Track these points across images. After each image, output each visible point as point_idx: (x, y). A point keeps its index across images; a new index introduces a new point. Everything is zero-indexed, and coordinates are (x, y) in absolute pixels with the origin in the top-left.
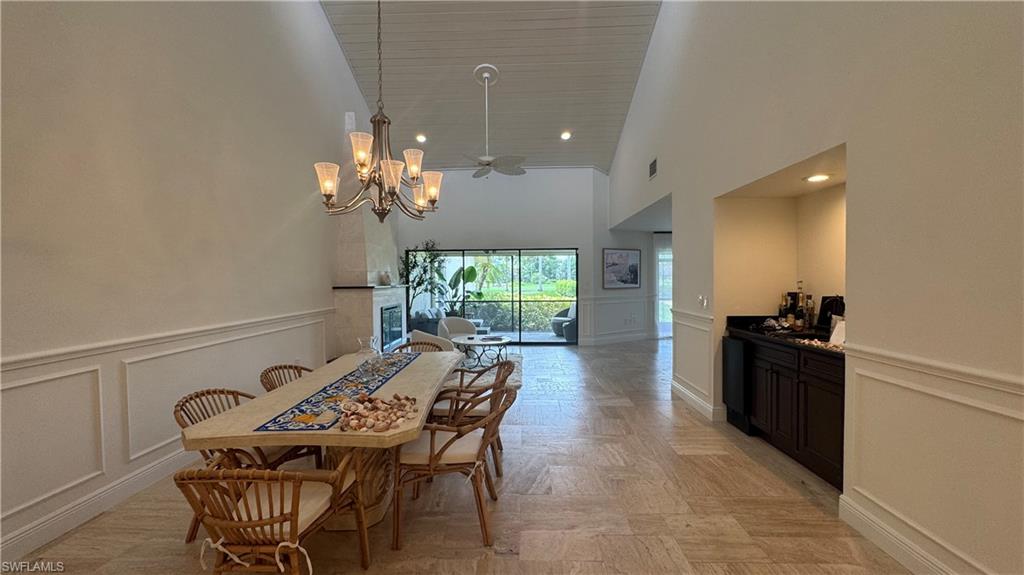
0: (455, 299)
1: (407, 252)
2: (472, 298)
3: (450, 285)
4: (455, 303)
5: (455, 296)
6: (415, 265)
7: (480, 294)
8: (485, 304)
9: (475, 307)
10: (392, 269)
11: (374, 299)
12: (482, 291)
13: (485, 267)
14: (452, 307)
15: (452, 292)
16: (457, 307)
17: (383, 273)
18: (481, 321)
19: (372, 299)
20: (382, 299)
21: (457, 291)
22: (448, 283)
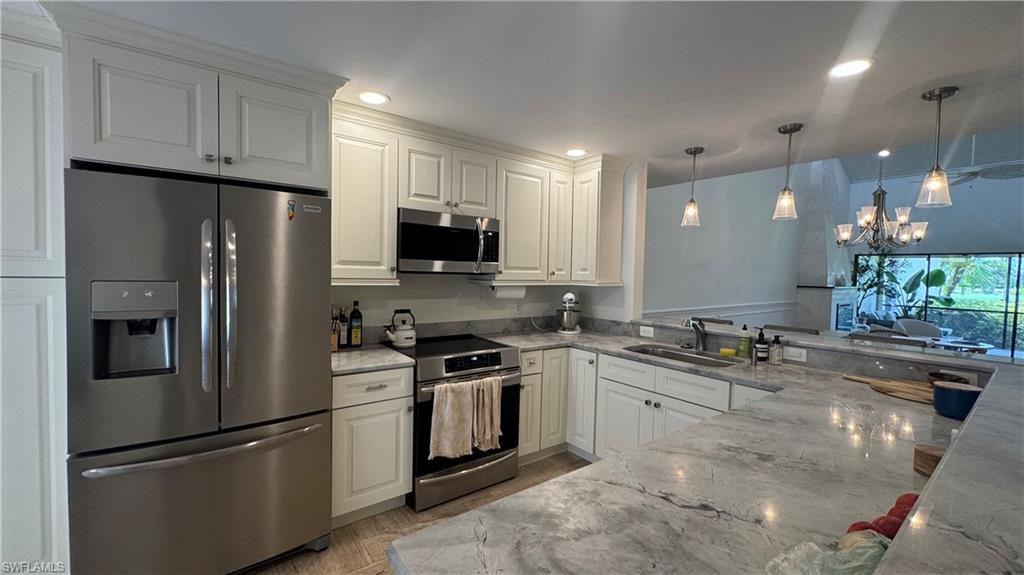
0: (911, 304)
1: (857, 257)
2: (936, 304)
3: (904, 288)
4: (910, 308)
5: (911, 300)
6: (867, 268)
7: (949, 301)
8: (956, 312)
9: (940, 314)
10: (845, 272)
11: (833, 296)
12: (953, 296)
13: (959, 269)
14: (905, 312)
15: (906, 296)
16: (913, 312)
17: (839, 277)
18: (950, 331)
19: (831, 296)
20: (838, 297)
21: (914, 295)
22: (902, 286)
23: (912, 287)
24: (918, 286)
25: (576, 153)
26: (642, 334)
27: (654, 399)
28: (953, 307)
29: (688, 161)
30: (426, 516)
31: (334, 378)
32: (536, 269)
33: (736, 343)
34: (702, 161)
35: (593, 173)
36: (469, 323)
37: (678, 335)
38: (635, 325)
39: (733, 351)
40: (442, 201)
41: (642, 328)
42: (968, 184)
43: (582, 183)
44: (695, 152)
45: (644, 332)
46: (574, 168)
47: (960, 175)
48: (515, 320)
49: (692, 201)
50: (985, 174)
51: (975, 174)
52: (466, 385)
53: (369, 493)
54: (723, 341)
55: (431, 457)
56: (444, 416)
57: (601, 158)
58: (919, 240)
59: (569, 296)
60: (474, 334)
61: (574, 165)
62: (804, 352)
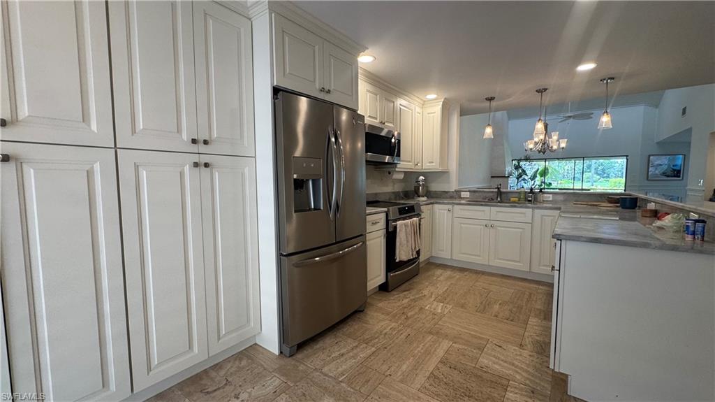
22: (529, 177)
23: (533, 178)
24: (536, 177)
25: (432, 96)
26: (462, 196)
27: (490, 223)
28: (551, 187)
29: (487, 103)
30: (394, 293)
31: (367, 217)
32: (409, 162)
33: (517, 195)
34: (494, 103)
35: (437, 109)
36: (376, 194)
37: (485, 195)
38: (459, 192)
39: (517, 199)
40: (378, 121)
41: (462, 193)
42: (567, 121)
43: (429, 113)
44: (491, 99)
45: (464, 195)
46: (423, 105)
47: (564, 117)
48: (393, 193)
49: (489, 125)
50: (574, 117)
51: (570, 117)
52: (408, 221)
53: (375, 280)
54: (510, 195)
55: (397, 261)
56: (401, 238)
57: (443, 100)
58: (563, 148)
59: (422, 178)
60: (380, 200)
61: (424, 104)
62: (551, 195)
